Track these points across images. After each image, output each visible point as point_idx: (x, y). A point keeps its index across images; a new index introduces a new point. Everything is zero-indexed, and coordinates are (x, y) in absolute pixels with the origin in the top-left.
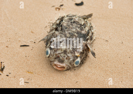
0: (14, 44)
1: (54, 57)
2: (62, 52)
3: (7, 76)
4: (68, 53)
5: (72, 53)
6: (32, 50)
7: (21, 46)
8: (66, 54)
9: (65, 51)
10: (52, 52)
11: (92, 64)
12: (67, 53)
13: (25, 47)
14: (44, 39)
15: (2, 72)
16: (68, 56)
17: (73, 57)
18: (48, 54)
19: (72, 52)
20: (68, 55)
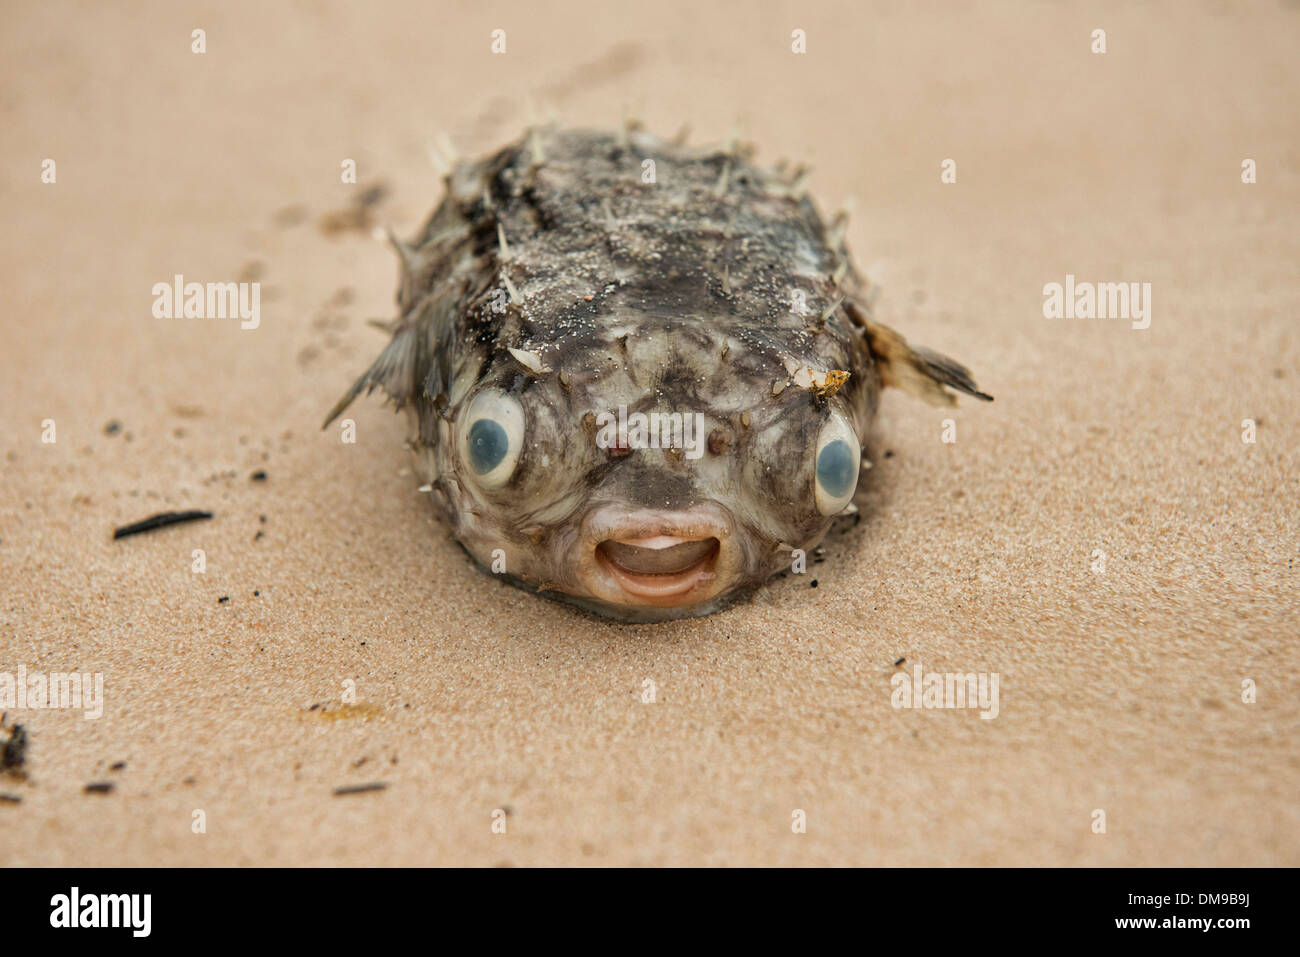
0: (38, 535)
1: (572, 460)
2: (647, 391)
3: (102, 789)
4: (718, 387)
5: (761, 374)
6: (266, 543)
7: (121, 534)
8: (696, 405)
9: (668, 378)
10: (543, 413)
11: (960, 494)
12: (703, 394)
13: (172, 533)
14: (377, 376)
15: (21, 777)
16: (726, 419)
17: (776, 412)
18: (503, 453)
19: (752, 362)
20: (721, 404)
